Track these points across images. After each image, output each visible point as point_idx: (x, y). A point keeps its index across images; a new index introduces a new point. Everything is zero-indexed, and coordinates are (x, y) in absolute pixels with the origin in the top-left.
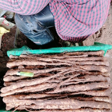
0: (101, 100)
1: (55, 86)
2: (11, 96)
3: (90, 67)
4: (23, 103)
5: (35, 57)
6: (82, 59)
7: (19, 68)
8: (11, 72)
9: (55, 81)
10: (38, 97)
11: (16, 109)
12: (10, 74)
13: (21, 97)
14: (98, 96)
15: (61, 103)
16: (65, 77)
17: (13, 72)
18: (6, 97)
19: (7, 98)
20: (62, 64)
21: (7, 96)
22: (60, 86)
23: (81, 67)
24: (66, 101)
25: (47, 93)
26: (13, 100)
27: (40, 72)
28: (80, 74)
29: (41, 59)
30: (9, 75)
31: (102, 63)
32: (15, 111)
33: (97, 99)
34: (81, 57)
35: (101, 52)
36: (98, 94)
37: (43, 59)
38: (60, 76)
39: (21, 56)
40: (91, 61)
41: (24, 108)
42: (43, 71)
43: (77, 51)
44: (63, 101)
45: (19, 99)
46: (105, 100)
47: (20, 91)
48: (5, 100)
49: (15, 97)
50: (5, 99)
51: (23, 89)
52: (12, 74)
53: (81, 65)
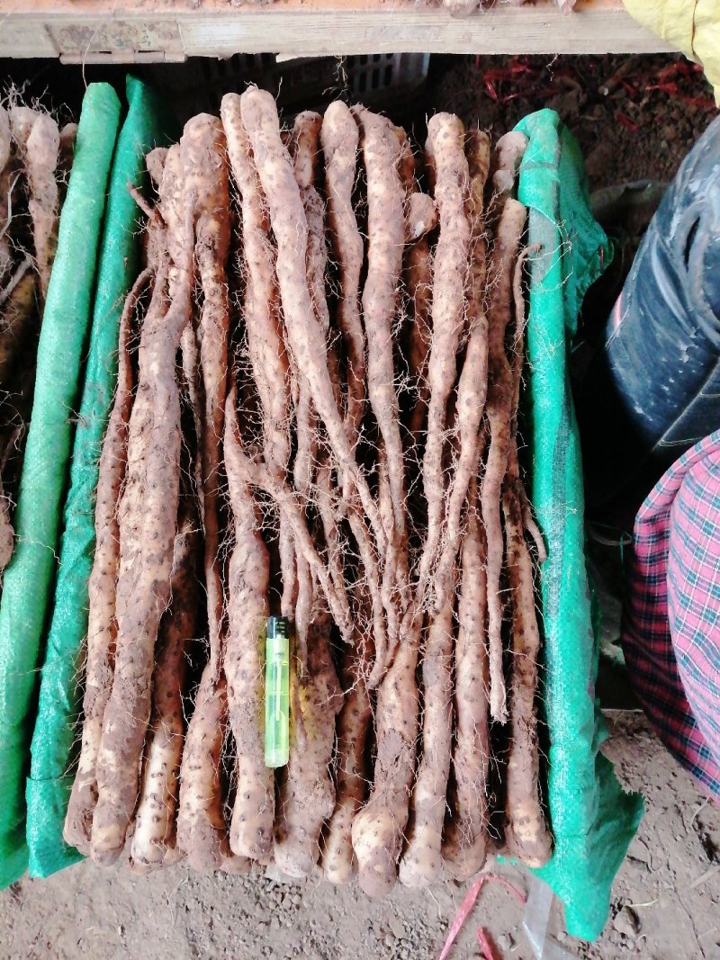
0: (153, 786)
1: (266, 453)
2: (218, 160)
3: (400, 727)
4: (179, 249)
5: (506, 315)
6: (467, 666)
7: (419, 199)
8: (384, 148)
9: (301, 454)
10: (205, 342)
11: (148, 212)
12: (370, 143)
13: (210, 226)
14: (180, 762)
15: (153, 492)
16: (328, 527)
17: (386, 159)
18: (217, 131)
19: (211, 141)
20: (433, 512)
21: (222, 139)
22: (269, 485)
23: (404, 658)
24: (157, 526)
25: (229, 402)
26: (197, 180)
27: (372, 344)
28: (344, 638)
29: (477, 348)
30: (362, 134)
31: (426, 833)
32: (141, 202)
33: (160, 754)
34: (486, 661)
35: (533, 839)
36: (194, 762)
37: (475, 367)
38: (340, 493)
39: (512, 209)
40: (454, 744)
41: (152, 262)
42: (379, 364)
43: (542, 638)
44: (164, 509)
45: (197, 216)
46: (148, 812)
47: (249, 218)
48: (199, 126)
49: (211, 191)
50: (207, 128)
51: (259, 233)
52: (368, 156)
53: (420, 657)
